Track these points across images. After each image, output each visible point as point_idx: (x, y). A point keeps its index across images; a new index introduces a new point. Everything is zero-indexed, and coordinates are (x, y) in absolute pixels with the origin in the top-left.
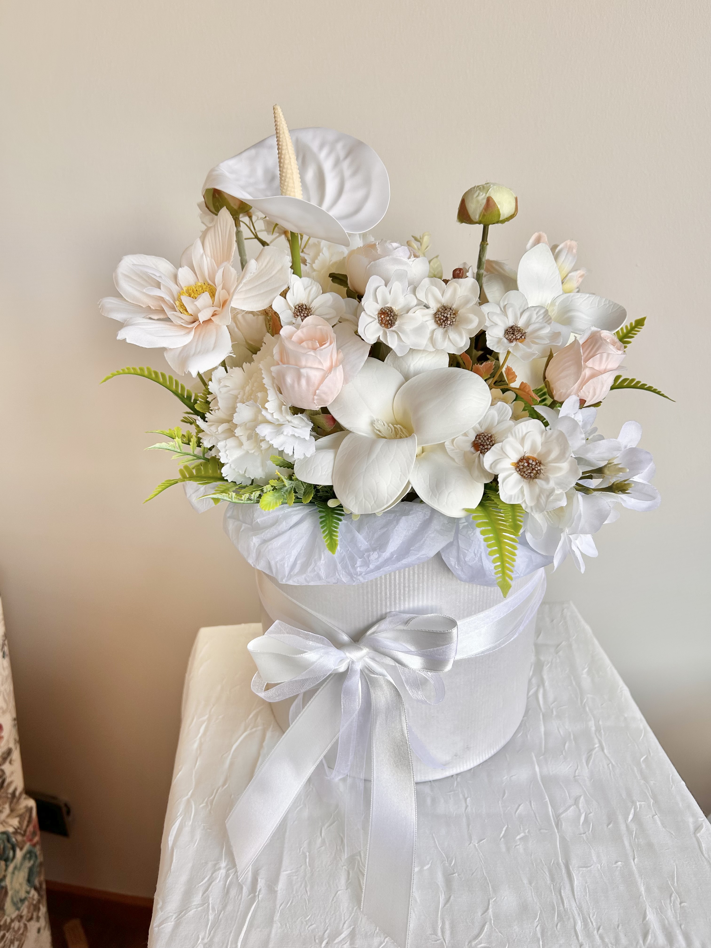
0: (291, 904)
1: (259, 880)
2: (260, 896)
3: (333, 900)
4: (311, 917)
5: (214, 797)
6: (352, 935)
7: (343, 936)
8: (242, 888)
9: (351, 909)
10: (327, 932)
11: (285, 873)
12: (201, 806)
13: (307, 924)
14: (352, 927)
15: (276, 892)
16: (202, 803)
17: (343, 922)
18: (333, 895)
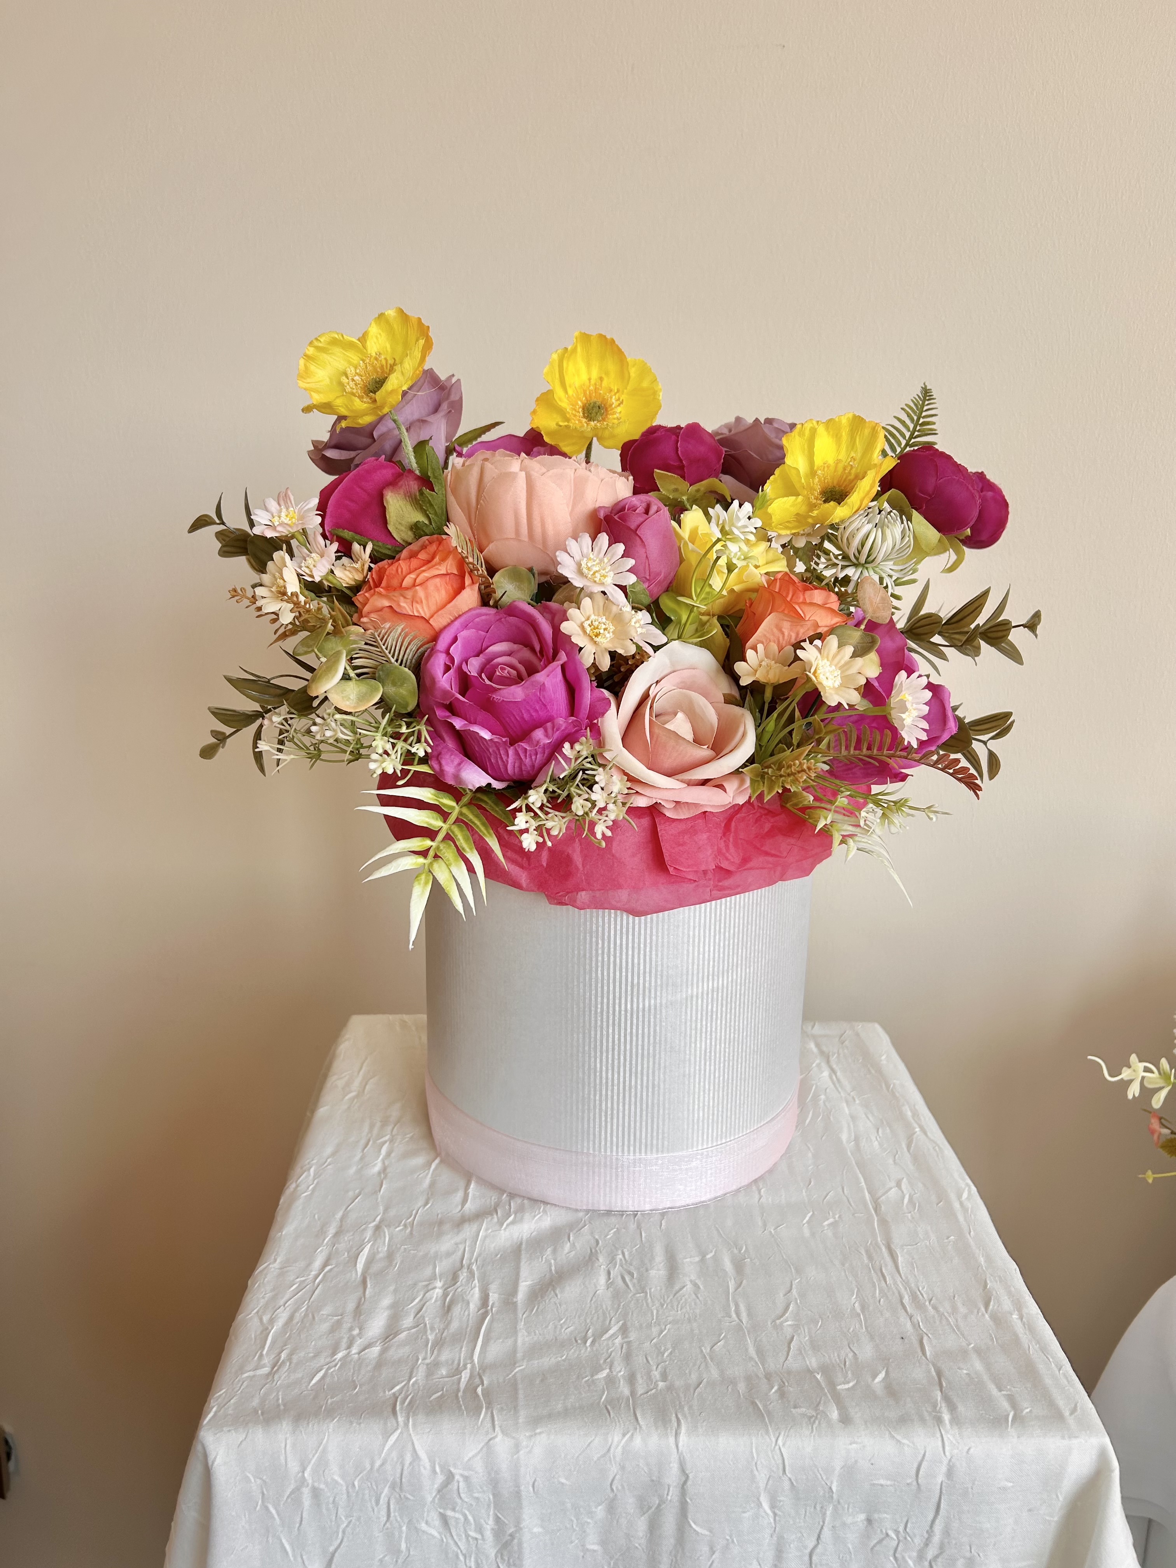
0: (537, 1310)
1: (491, 1294)
2: (494, 1309)
3: (591, 1301)
4: (566, 1320)
5: (415, 1218)
6: (624, 1330)
7: (611, 1332)
8: (468, 1303)
9: (616, 1306)
10: (590, 1331)
11: (524, 1283)
12: (398, 1229)
13: (562, 1328)
14: (621, 1323)
15: (515, 1304)
16: (398, 1227)
17: (609, 1320)
18: (591, 1296)
